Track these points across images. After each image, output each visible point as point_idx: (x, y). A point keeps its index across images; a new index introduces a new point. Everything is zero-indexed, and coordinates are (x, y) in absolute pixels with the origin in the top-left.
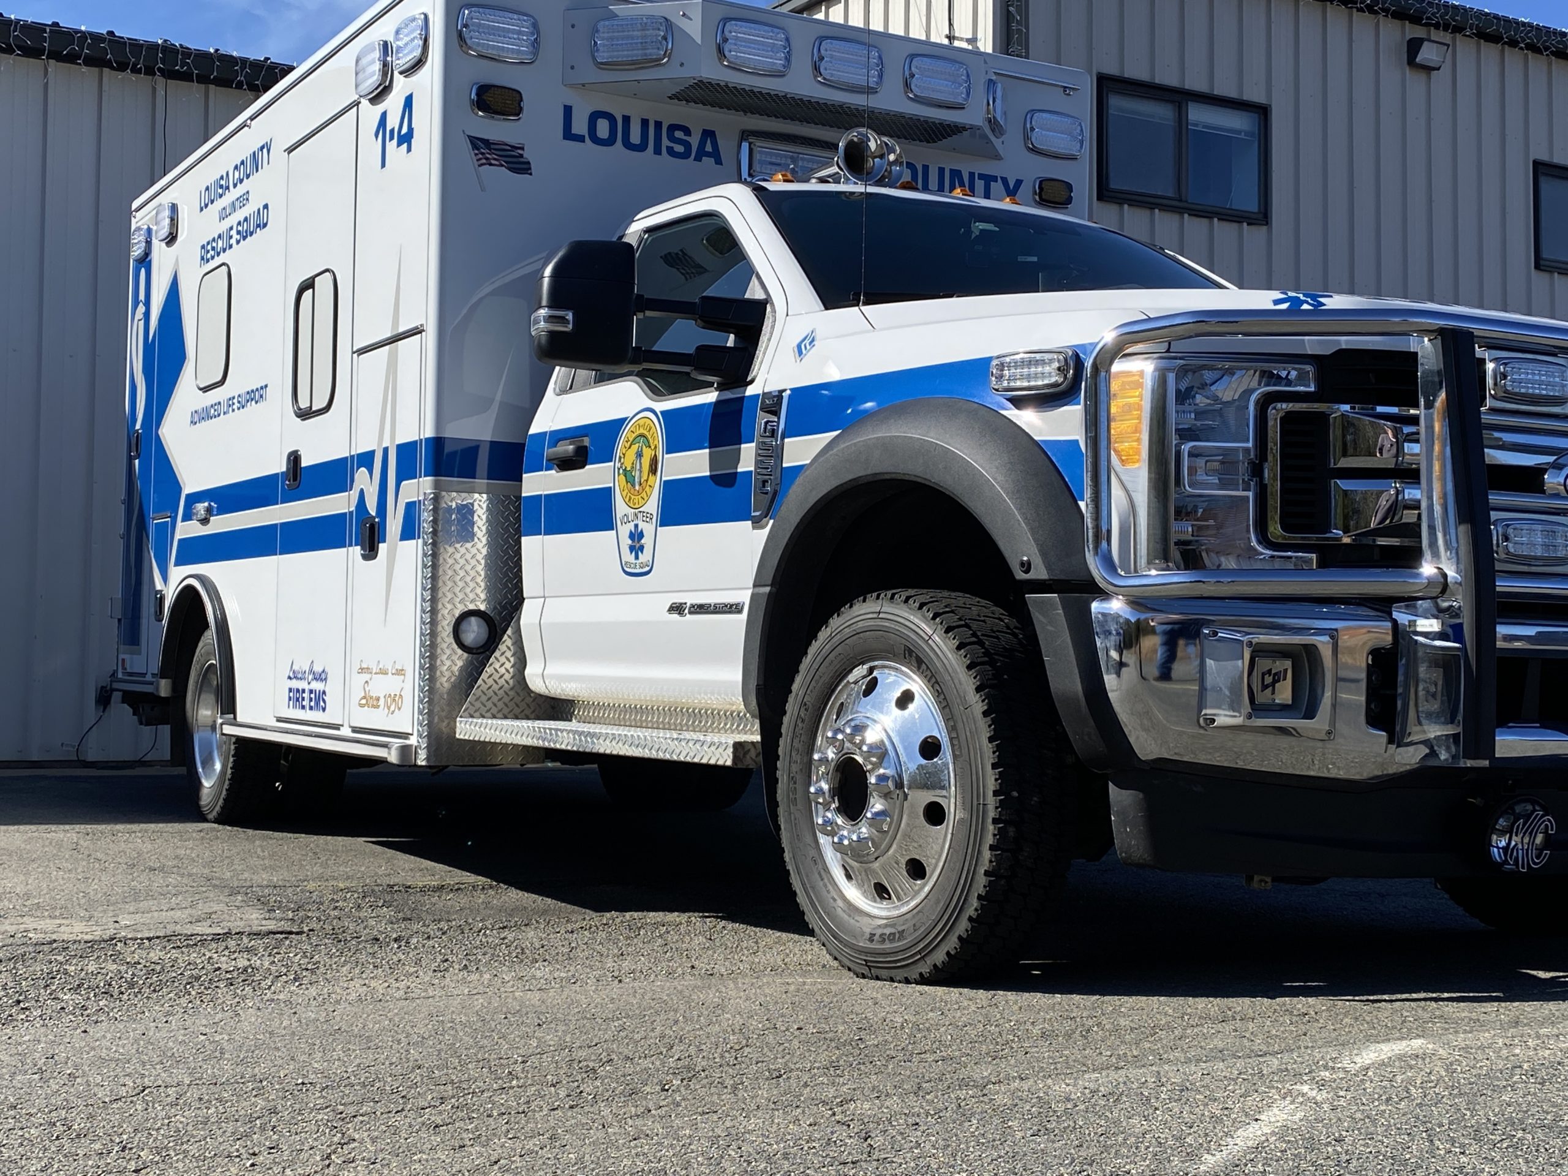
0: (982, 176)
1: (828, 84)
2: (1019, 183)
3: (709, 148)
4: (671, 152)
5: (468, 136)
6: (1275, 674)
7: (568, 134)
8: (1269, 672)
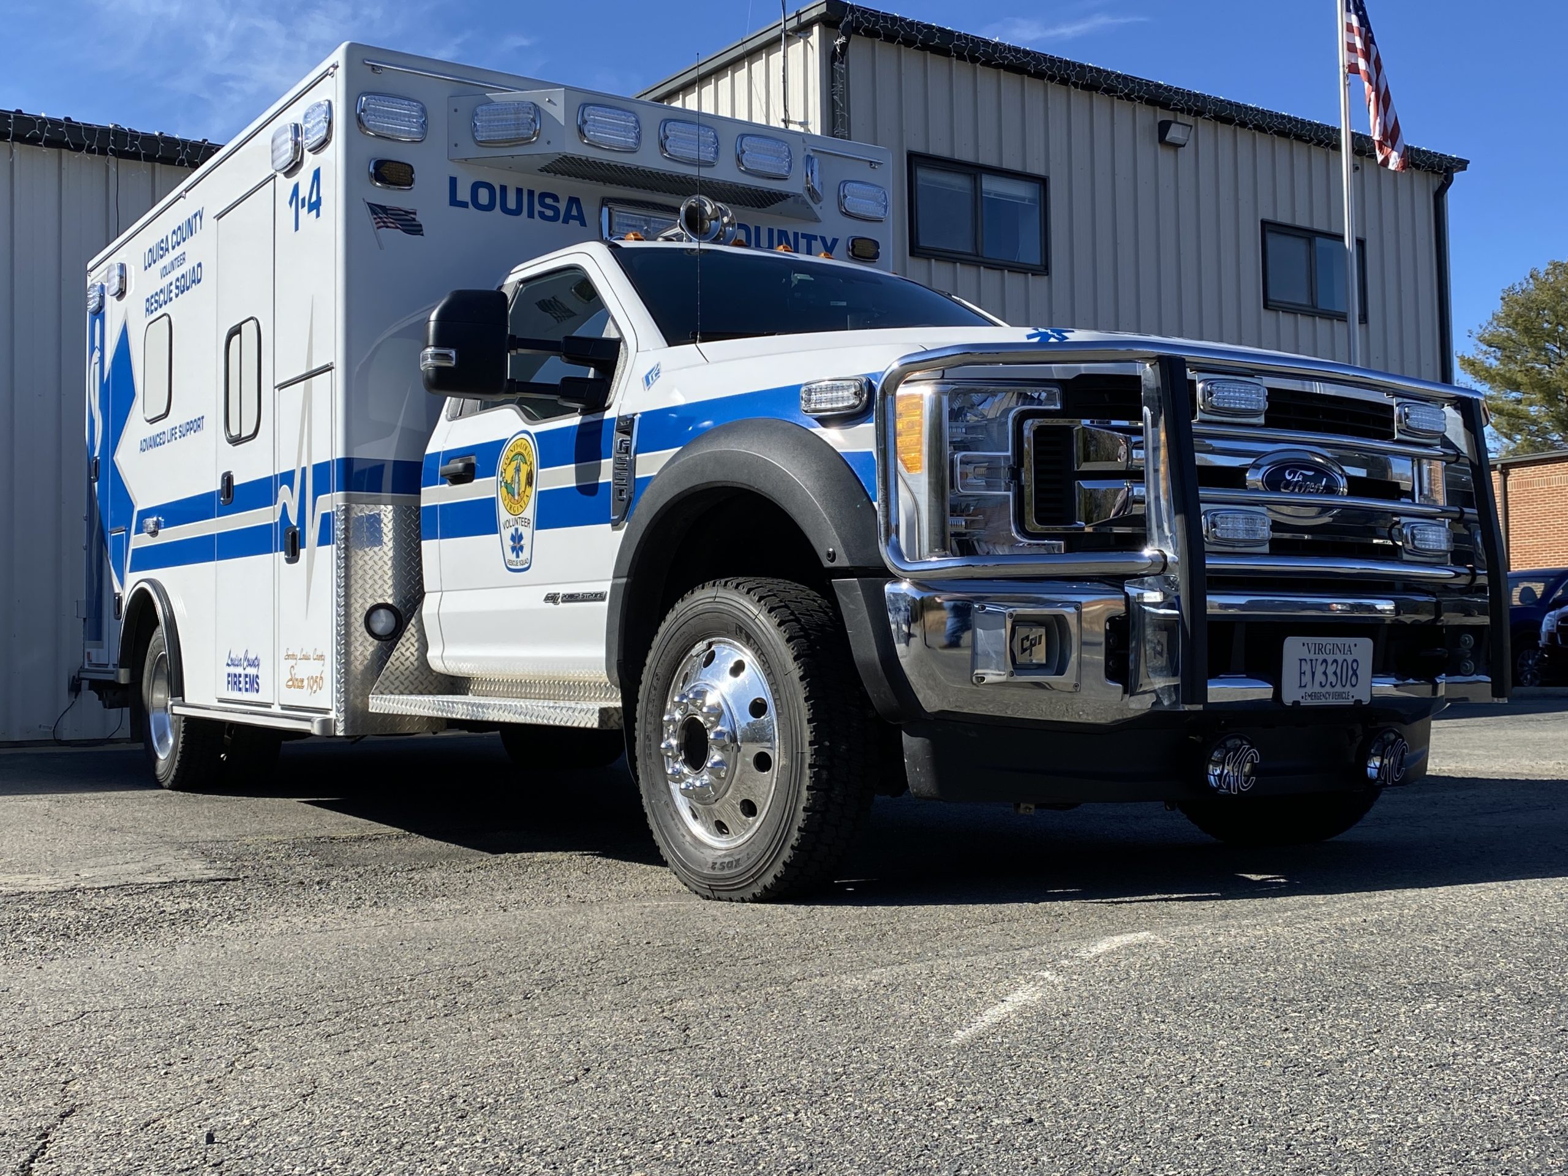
0: (804, 236)
1: (673, 159)
2: (835, 241)
3: (574, 212)
4: (542, 215)
5: (368, 204)
6: (1032, 639)
7: (454, 202)
8: (1027, 638)
